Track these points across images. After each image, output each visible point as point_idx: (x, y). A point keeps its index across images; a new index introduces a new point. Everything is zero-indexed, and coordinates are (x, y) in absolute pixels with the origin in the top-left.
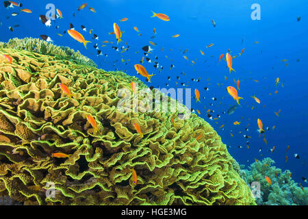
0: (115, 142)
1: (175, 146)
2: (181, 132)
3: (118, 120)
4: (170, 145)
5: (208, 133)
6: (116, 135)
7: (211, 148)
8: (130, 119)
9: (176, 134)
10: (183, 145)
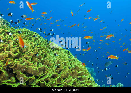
0: (15, 84)
1: (57, 83)
2: (61, 73)
3: (18, 68)
4: (54, 83)
5: (80, 72)
6: (16, 79)
7: (81, 82)
8: (27, 67)
9: (58, 75)
10: (63, 81)
